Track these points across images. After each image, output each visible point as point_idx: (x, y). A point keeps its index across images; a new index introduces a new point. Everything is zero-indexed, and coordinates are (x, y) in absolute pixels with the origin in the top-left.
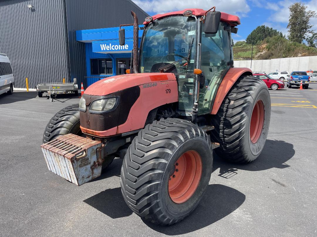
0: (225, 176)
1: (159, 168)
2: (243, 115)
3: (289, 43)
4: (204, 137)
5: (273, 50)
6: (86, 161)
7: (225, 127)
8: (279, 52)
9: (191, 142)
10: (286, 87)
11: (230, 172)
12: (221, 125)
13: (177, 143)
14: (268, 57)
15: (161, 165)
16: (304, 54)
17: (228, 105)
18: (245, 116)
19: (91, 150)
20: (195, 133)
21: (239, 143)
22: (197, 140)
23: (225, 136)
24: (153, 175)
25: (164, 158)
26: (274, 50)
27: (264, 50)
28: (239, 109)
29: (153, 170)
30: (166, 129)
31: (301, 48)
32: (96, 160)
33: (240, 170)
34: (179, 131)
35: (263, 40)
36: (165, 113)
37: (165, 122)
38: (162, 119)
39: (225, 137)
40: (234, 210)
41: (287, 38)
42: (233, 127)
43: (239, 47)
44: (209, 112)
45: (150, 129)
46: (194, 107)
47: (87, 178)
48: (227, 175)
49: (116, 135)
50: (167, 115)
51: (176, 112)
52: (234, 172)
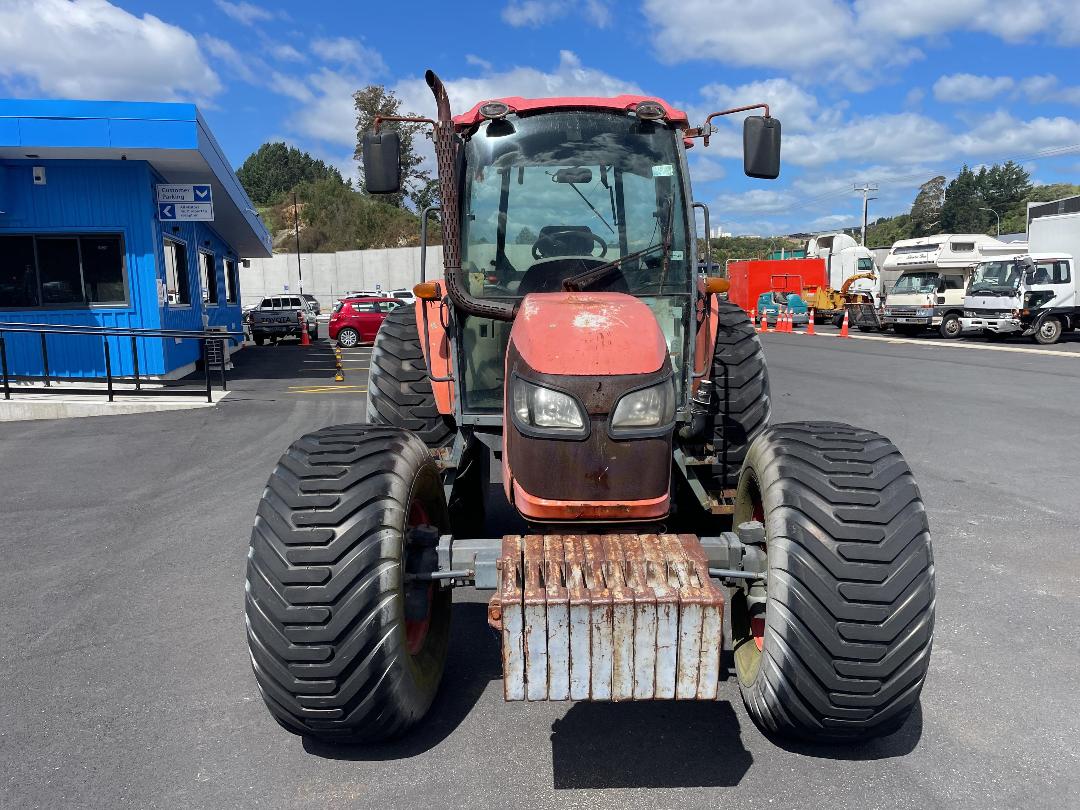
3: (366, 204)
5: (324, 223)
7: (729, 443)
8: (344, 232)
14: (315, 246)
16: (412, 238)
17: (725, 380)
26: (328, 223)
27: (298, 223)
31: (402, 220)
35: (287, 189)
39: (729, 471)
41: (359, 190)
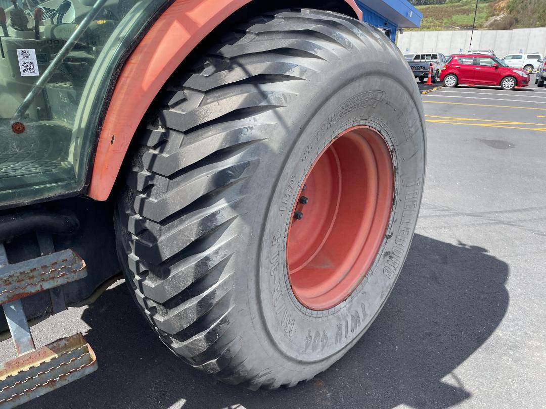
5: (518, 12)
7: (143, 267)
8: (530, 17)
10: (532, 85)
12: (133, 256)
14: (509, 27)
17: (156, 158)
26: (521, 12)
27: (502, 12)
43: (456, 4)
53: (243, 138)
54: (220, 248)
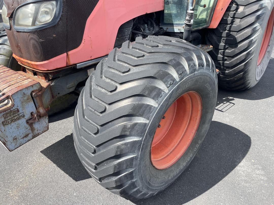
0: (220, 109)
1: (133, 133)
2: (256, 27)
4: (211, 66)
6: (13, 114)
7: (227, 46)
9: (190, 80)
11: (225, 102)
12: (222, 44)
13: (166, 85)
15: (137, 128)
17: (235, 14)
18: (259, 29)
19: (20, 96)
20: (197, 63)
21: (244, 68)
22: (200, 74)
23: (226, 58)
24: (123, 147)
25: (141, 115)
28: (252, 19)
29: (122, 137)
30: (145, 57)
32: (34, 110)
33: (238, 99)
34: (171, 61)
36: (144, 30)
37: (144, 44)
38: (139, 39)
39: (226, 60)
40: (239, 163)
42: (239, 46)
44: (206, 24)
45: (116, 58)
46: (187, 18)
47: (23, 138)
48: (222, 107)
49: (67, 66)
50: (147, 31)
51: (160, 27)
52: (231, 103)
53: (263, 6)
54: (256, 37)
